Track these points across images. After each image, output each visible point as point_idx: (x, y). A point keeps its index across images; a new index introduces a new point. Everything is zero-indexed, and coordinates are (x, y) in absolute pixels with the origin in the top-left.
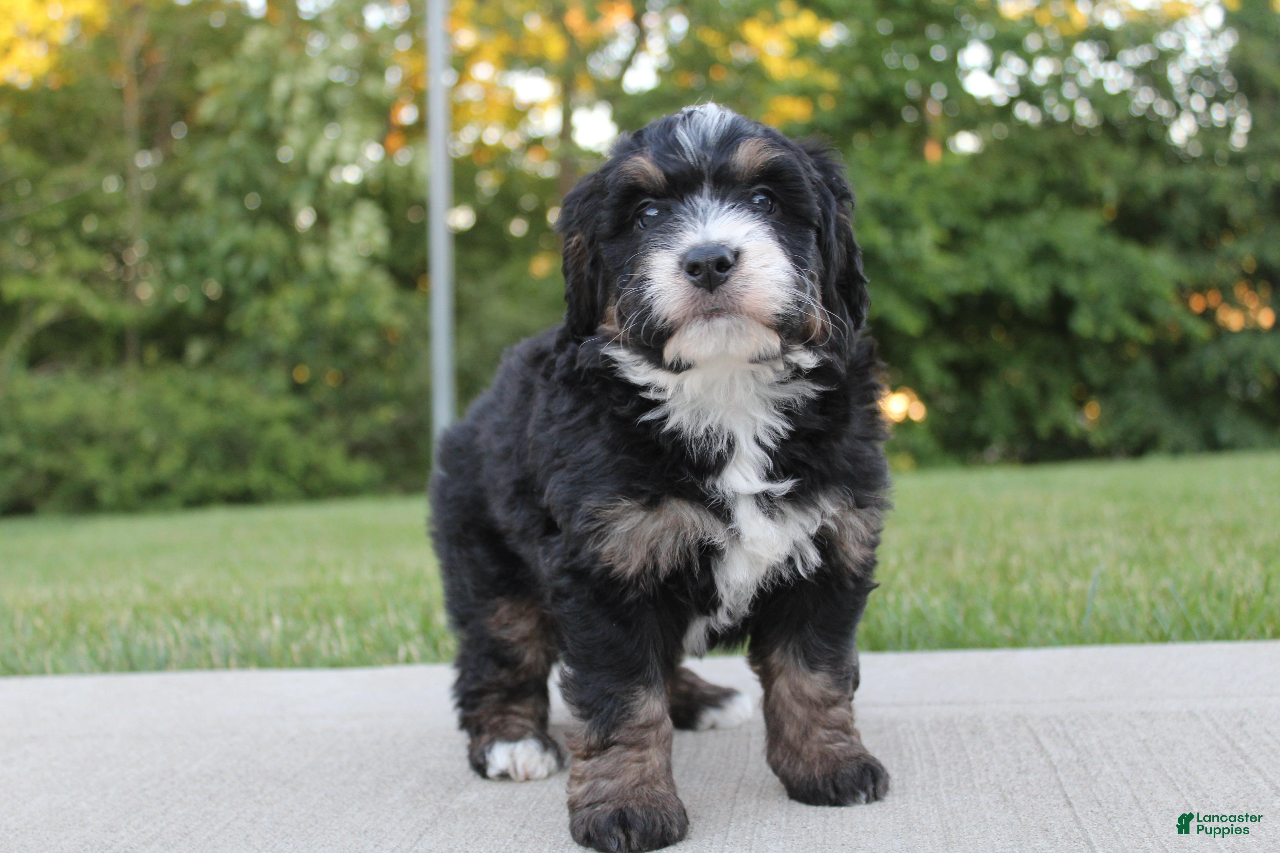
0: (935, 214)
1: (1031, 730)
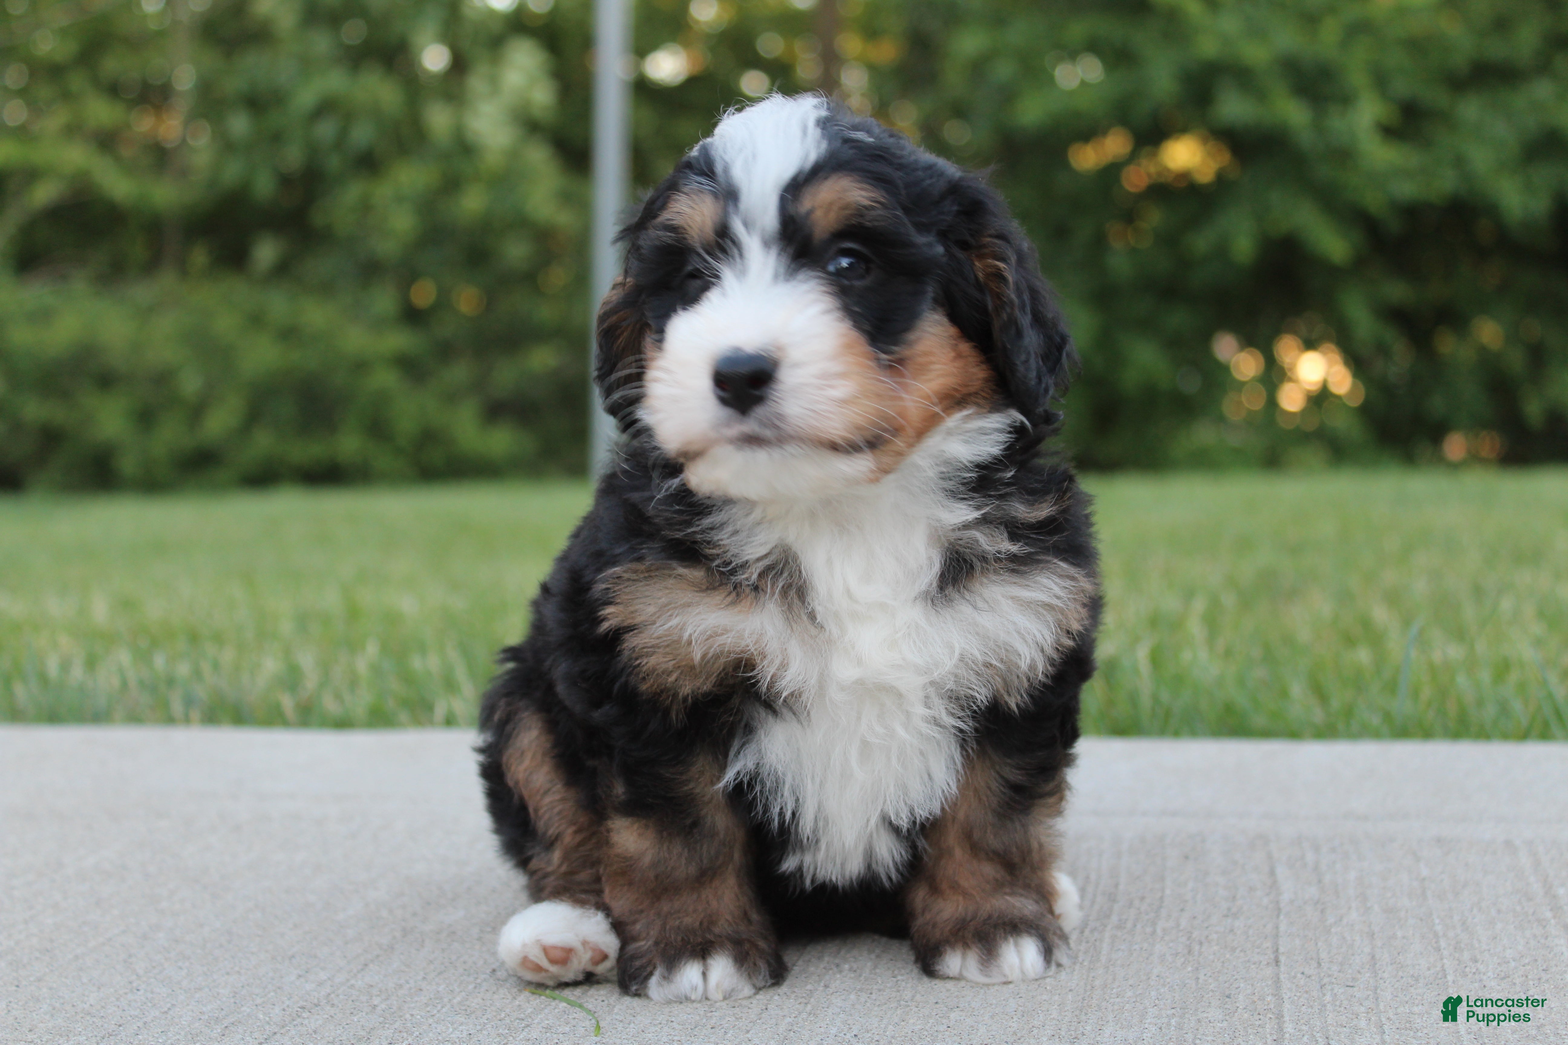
1: (1269, 856)
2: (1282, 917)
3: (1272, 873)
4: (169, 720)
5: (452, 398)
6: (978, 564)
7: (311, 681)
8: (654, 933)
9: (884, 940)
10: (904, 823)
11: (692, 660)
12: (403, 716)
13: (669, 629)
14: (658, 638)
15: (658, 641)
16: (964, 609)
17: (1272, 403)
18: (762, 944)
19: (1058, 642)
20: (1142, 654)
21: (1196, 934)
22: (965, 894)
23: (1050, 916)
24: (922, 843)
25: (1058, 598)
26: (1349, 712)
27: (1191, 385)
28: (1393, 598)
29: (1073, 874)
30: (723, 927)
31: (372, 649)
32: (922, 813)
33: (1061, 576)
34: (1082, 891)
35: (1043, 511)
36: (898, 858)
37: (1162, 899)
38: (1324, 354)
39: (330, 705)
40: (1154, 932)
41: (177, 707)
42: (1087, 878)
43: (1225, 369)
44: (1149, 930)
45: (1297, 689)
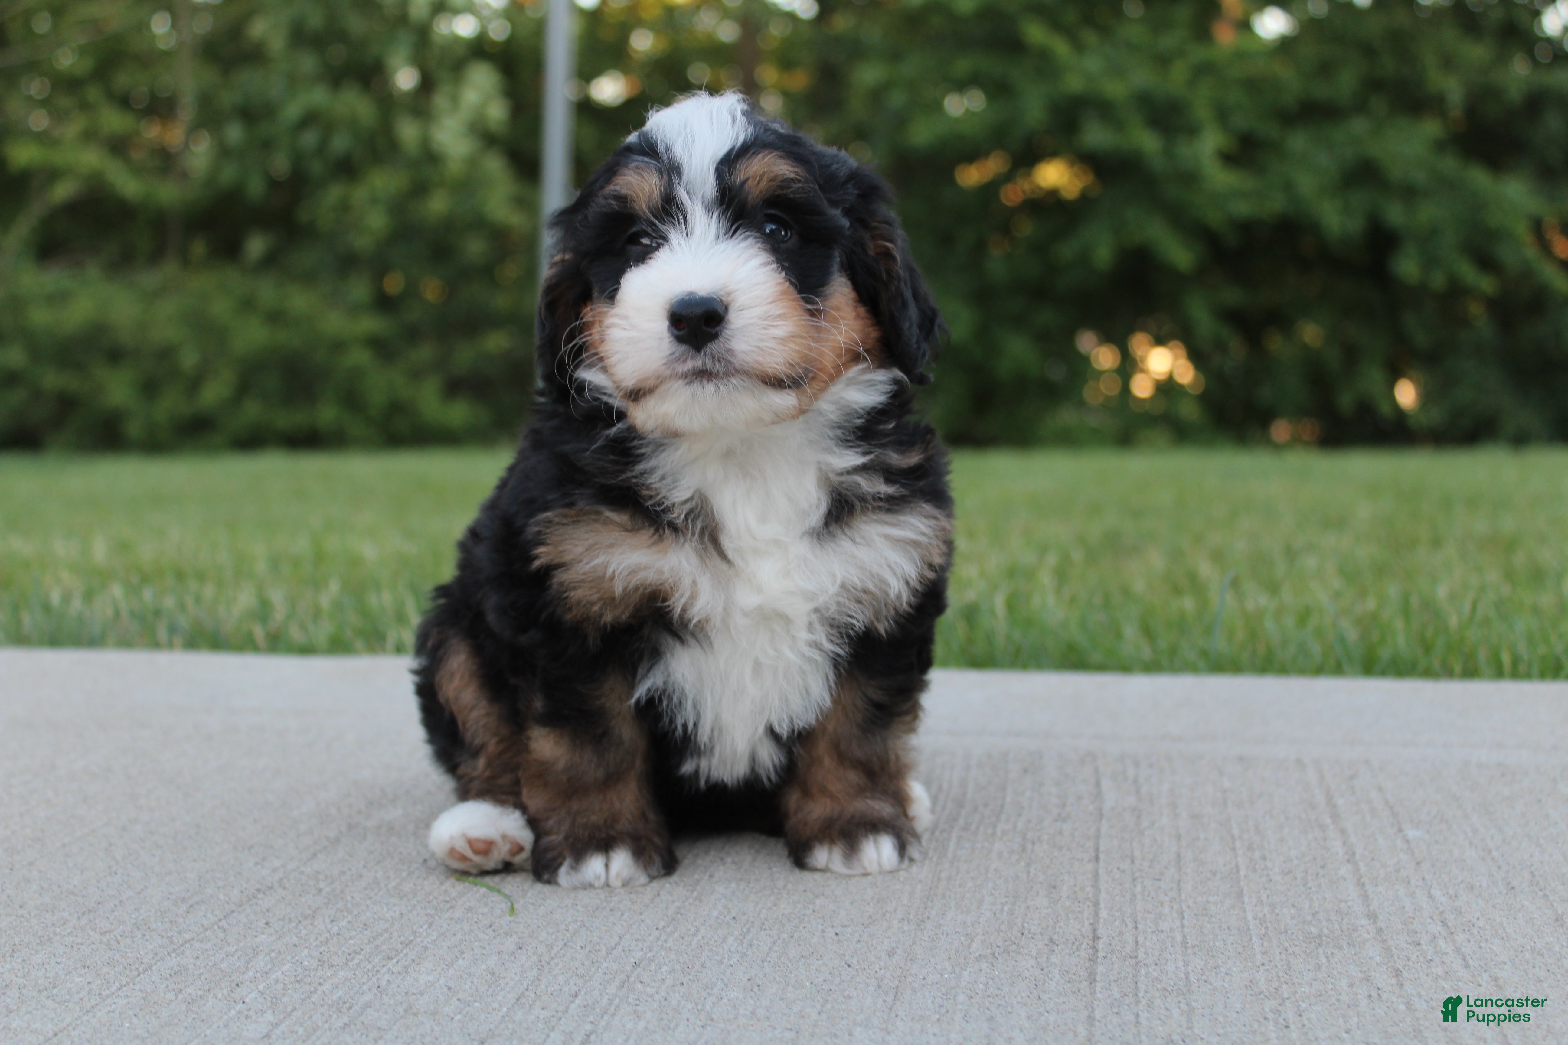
0: (1222, 115)
1: (1096, 771)
2: (1104, 822)
3: (1098, 784)
4: (155, 645)
5: (416, 375)
6: (857, 504)
7: (279, 614)
8: (565, 828)
9: (763, 838)
10: (783, 730)
11: (614, 592)
12: (359, 644)
13: (594, 567)
14: (584, 574)
15: (583, 577)
16: (845, 543)
17: (1126, 389)
18: (657, 840)
19: (922, 576)
20: (999, 602)
21: (1030, 835)
22: (832, 797)
23: (904, 818)
24: (797, 750)
25: (924, 534)
26: (1173, 651)
27: (1057, 373)
28: (1218, 557)
29: (927, 784)
30: (623, 825)
31: (334, 587)
32: (800, 723)
33: (926, 517)
34: (934, 799)
35: (913, 459)
36: (777, 761)
37: (1002, 806)
38: (1171, 349)
39: (296, 634)
40: (994, 834)
41: (162, 634)
42: (940, 788)
43: (1085, 360)
44: (990, 831)
45: (1130, 631)
